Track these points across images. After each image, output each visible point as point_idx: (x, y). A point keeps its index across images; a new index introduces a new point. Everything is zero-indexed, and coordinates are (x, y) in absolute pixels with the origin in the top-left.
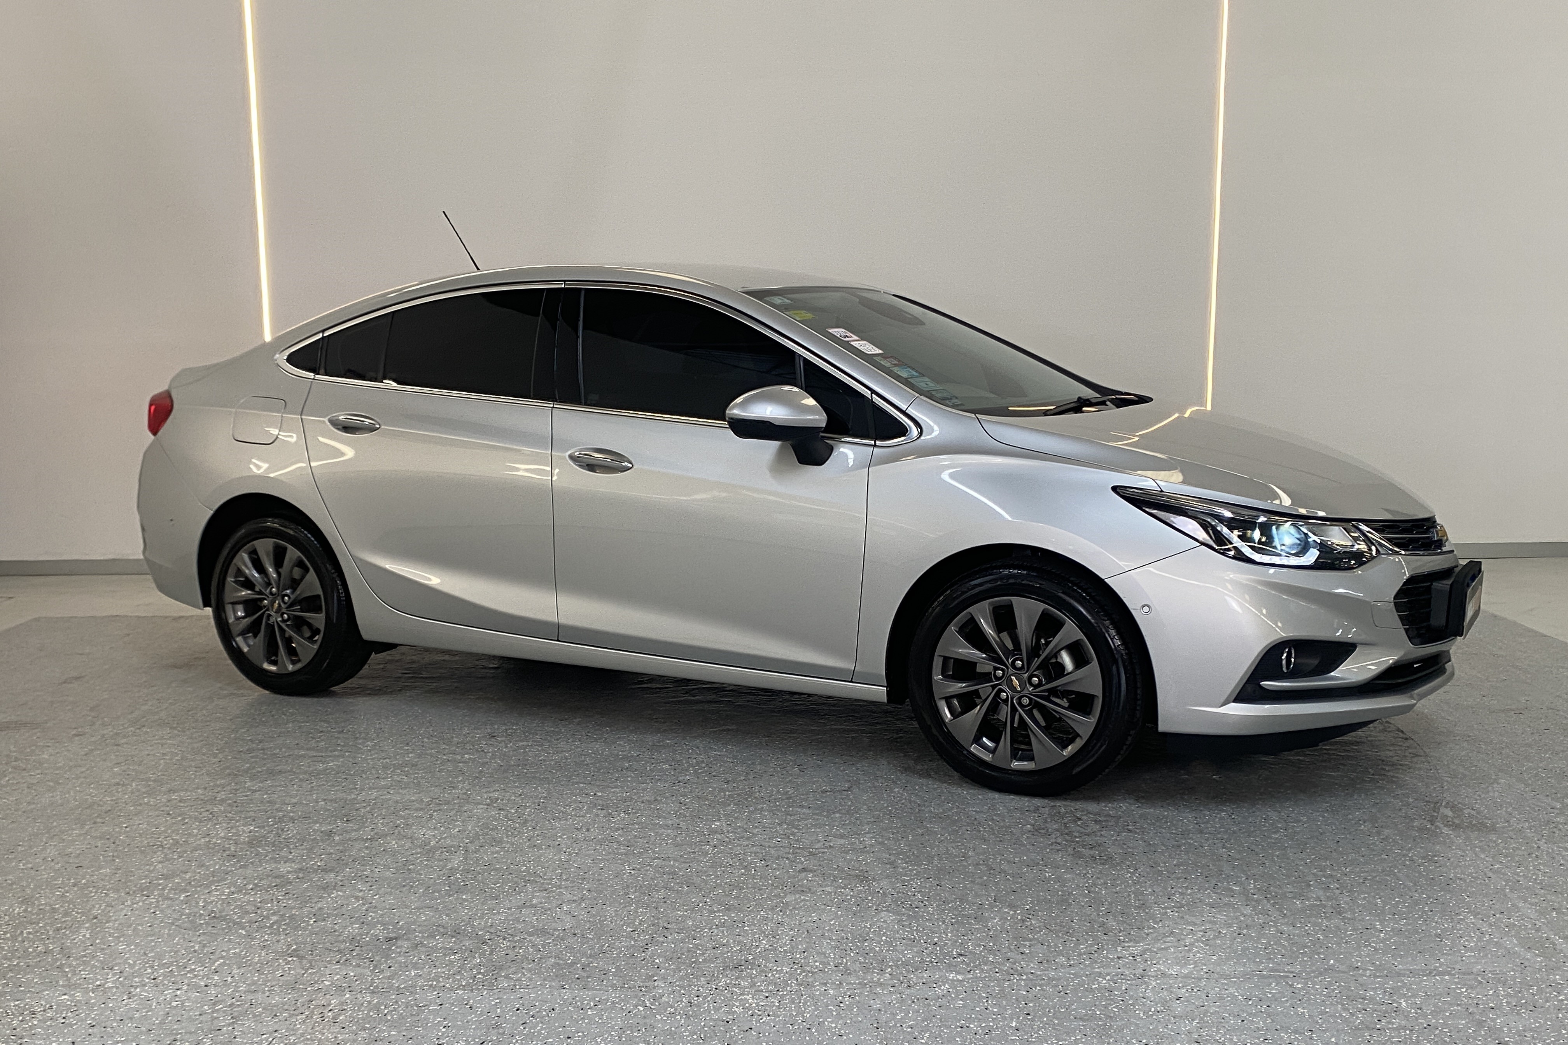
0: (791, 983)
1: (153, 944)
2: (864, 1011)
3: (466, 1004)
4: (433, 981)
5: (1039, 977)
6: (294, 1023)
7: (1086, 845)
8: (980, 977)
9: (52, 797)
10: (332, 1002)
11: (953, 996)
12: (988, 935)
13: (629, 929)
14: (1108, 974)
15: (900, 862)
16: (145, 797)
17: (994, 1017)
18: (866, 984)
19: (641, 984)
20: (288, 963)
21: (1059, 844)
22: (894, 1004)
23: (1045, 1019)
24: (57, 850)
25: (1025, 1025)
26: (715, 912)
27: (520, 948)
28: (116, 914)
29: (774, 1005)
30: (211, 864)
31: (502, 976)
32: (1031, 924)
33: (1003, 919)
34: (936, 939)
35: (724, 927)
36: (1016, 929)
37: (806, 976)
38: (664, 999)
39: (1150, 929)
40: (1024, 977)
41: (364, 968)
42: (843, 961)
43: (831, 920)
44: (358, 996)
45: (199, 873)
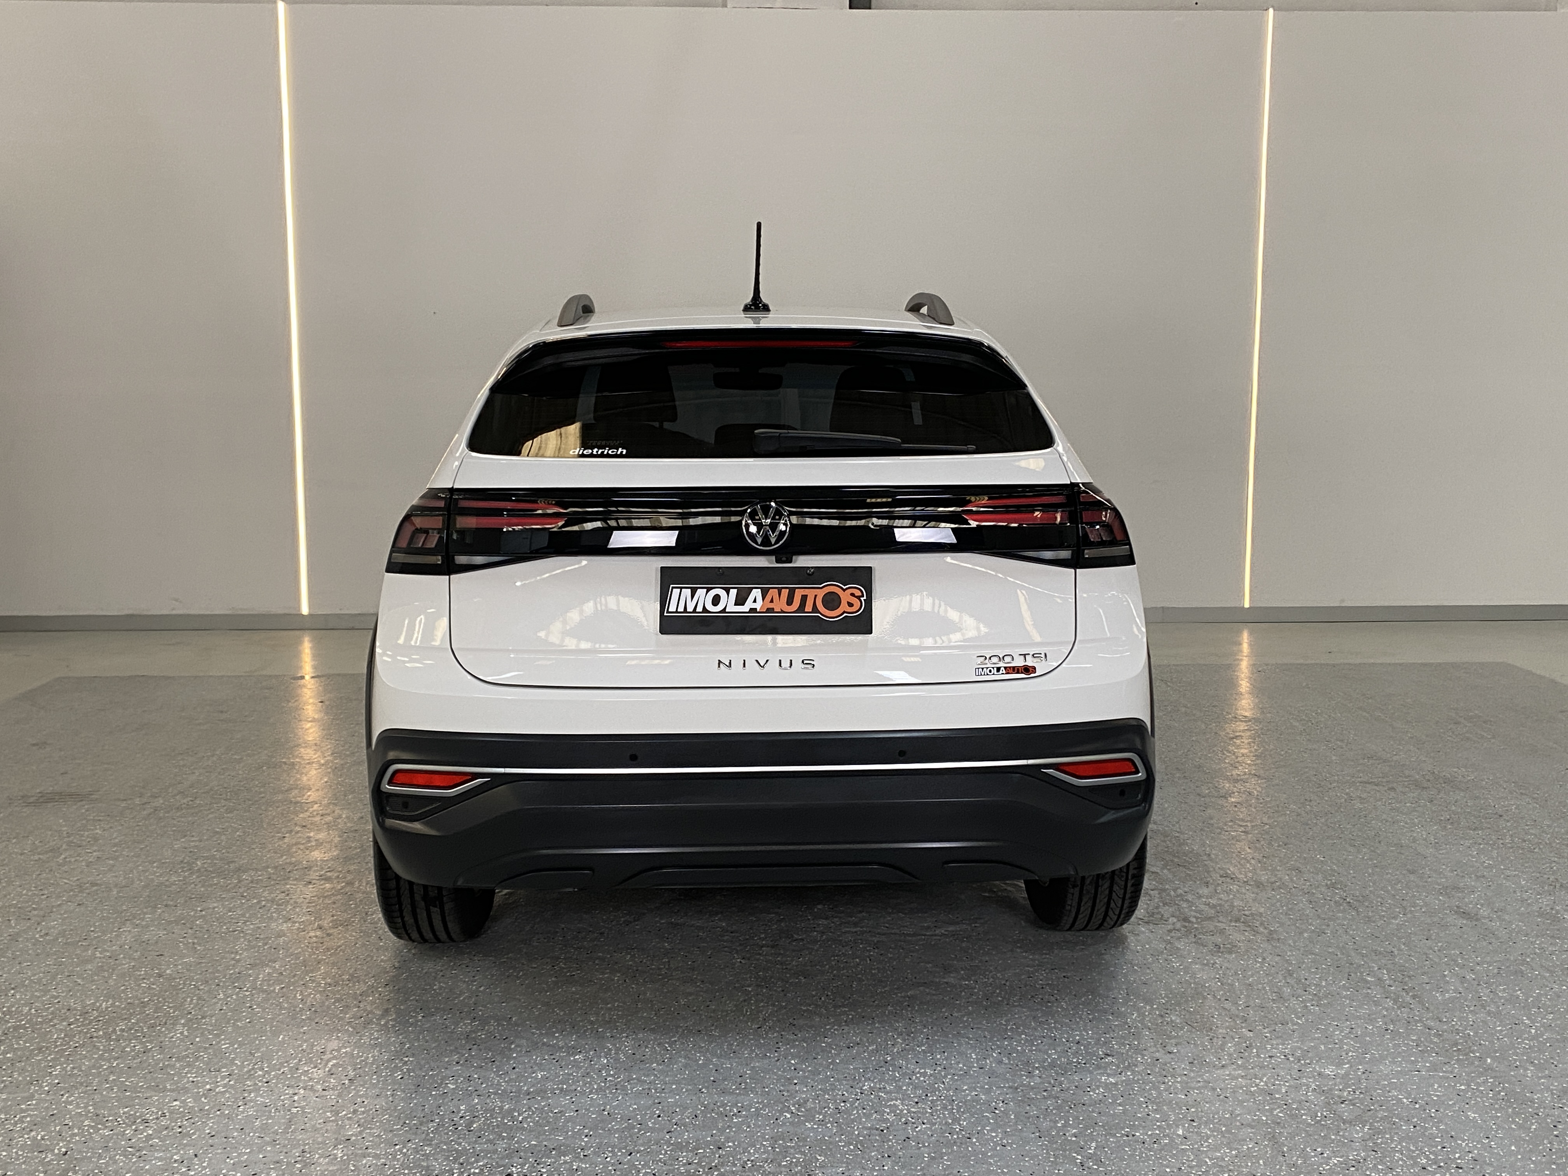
0: (939, 1086)
1: (257, 1042)
2: (1022, 1118)
3: (604, 1110)
4: (561, 1084)
5: (1193, 1080)
6: (426, 1132)
7: (1207, 932)
8: (1133, 1079)
9: (116, 877)
10: (462, 1108)
11: (1110, 1101)
12: (1130, 1033)
13: (755, 1026)
14: (1264, 1075)
15: (1019, 950)
16: (214, 877)
17: (1158, 1124)
18: (1017, 1088)
19: (782, 1088)
20: (405, 1063)
21: (1177, 930)
22: (1052, 1111)
23: (1211, 1126)
24: (133, 937)
25: (1192, 1132)
26: (840, 1006)
27: (647, 1047)
28: (211, 1008)
29: (927, 1112)
30: (300, 953)
31: (634, 1079)
32: (1172, 1020)
33: (1141, 1015)
34: (1077, 1038)
35: (854, 1024)
36: (1157, 1025)
37: (952, 1079)
38: (810, 1105)
39: (1295, 1025)
40: (1179, 1079)
41: (486, 1070)
42: (986, 1062)
43: (963, 1016)
44: (488, 1101)
45: (289, 961)
